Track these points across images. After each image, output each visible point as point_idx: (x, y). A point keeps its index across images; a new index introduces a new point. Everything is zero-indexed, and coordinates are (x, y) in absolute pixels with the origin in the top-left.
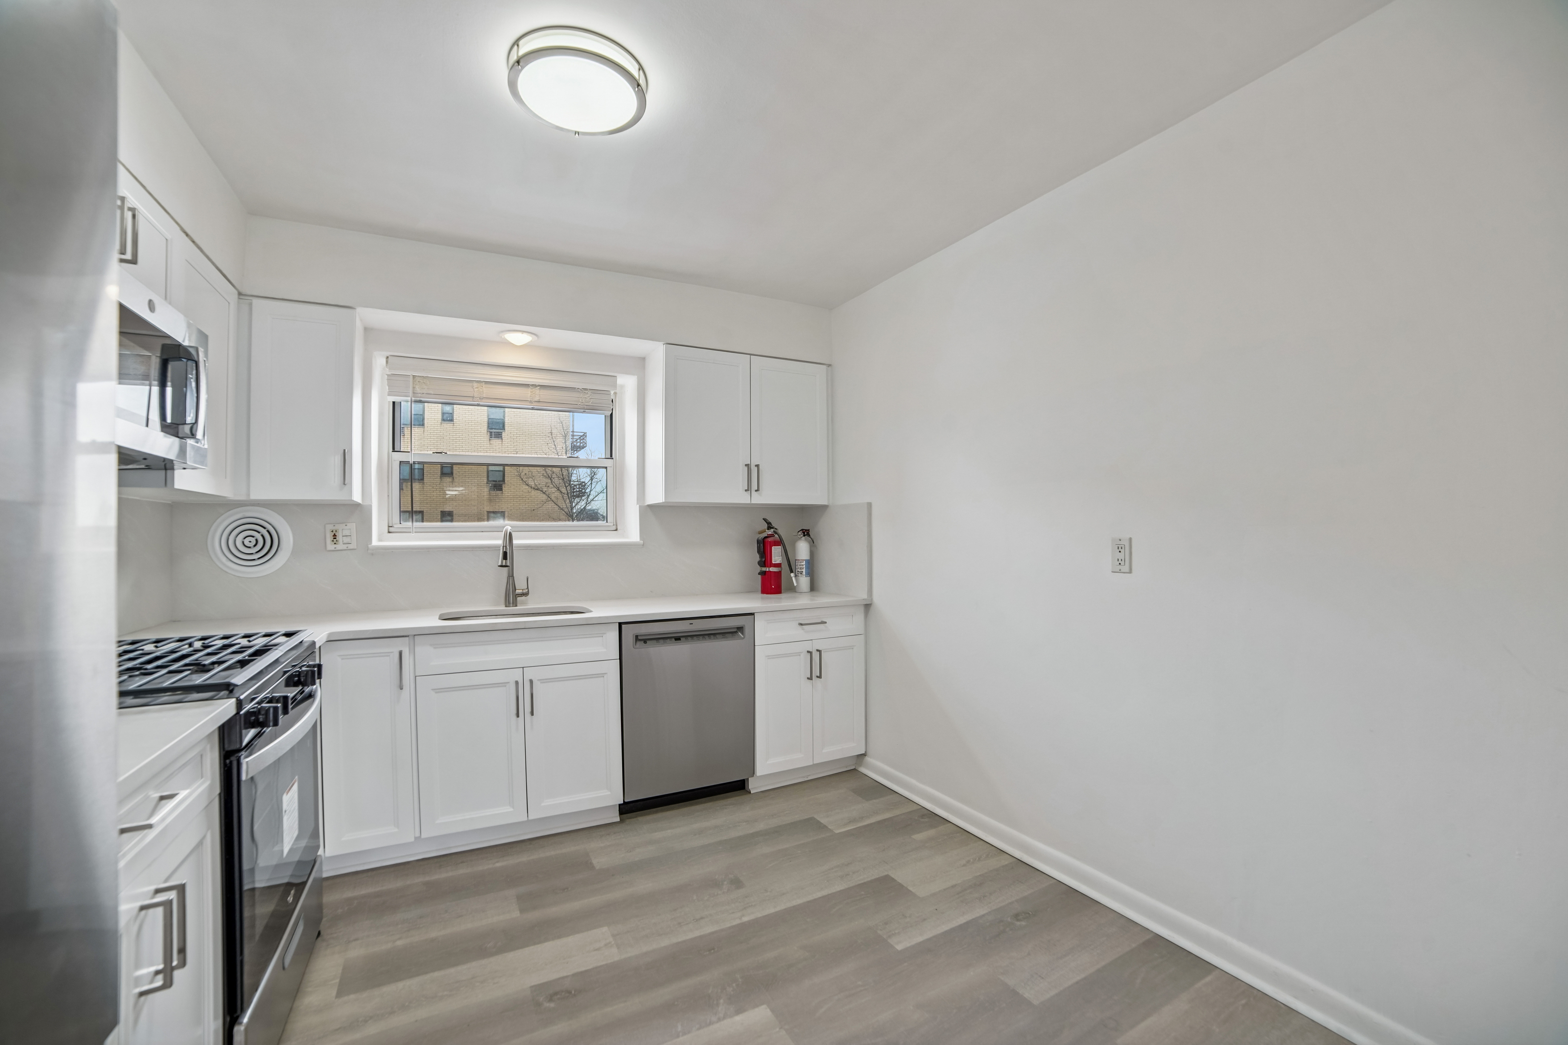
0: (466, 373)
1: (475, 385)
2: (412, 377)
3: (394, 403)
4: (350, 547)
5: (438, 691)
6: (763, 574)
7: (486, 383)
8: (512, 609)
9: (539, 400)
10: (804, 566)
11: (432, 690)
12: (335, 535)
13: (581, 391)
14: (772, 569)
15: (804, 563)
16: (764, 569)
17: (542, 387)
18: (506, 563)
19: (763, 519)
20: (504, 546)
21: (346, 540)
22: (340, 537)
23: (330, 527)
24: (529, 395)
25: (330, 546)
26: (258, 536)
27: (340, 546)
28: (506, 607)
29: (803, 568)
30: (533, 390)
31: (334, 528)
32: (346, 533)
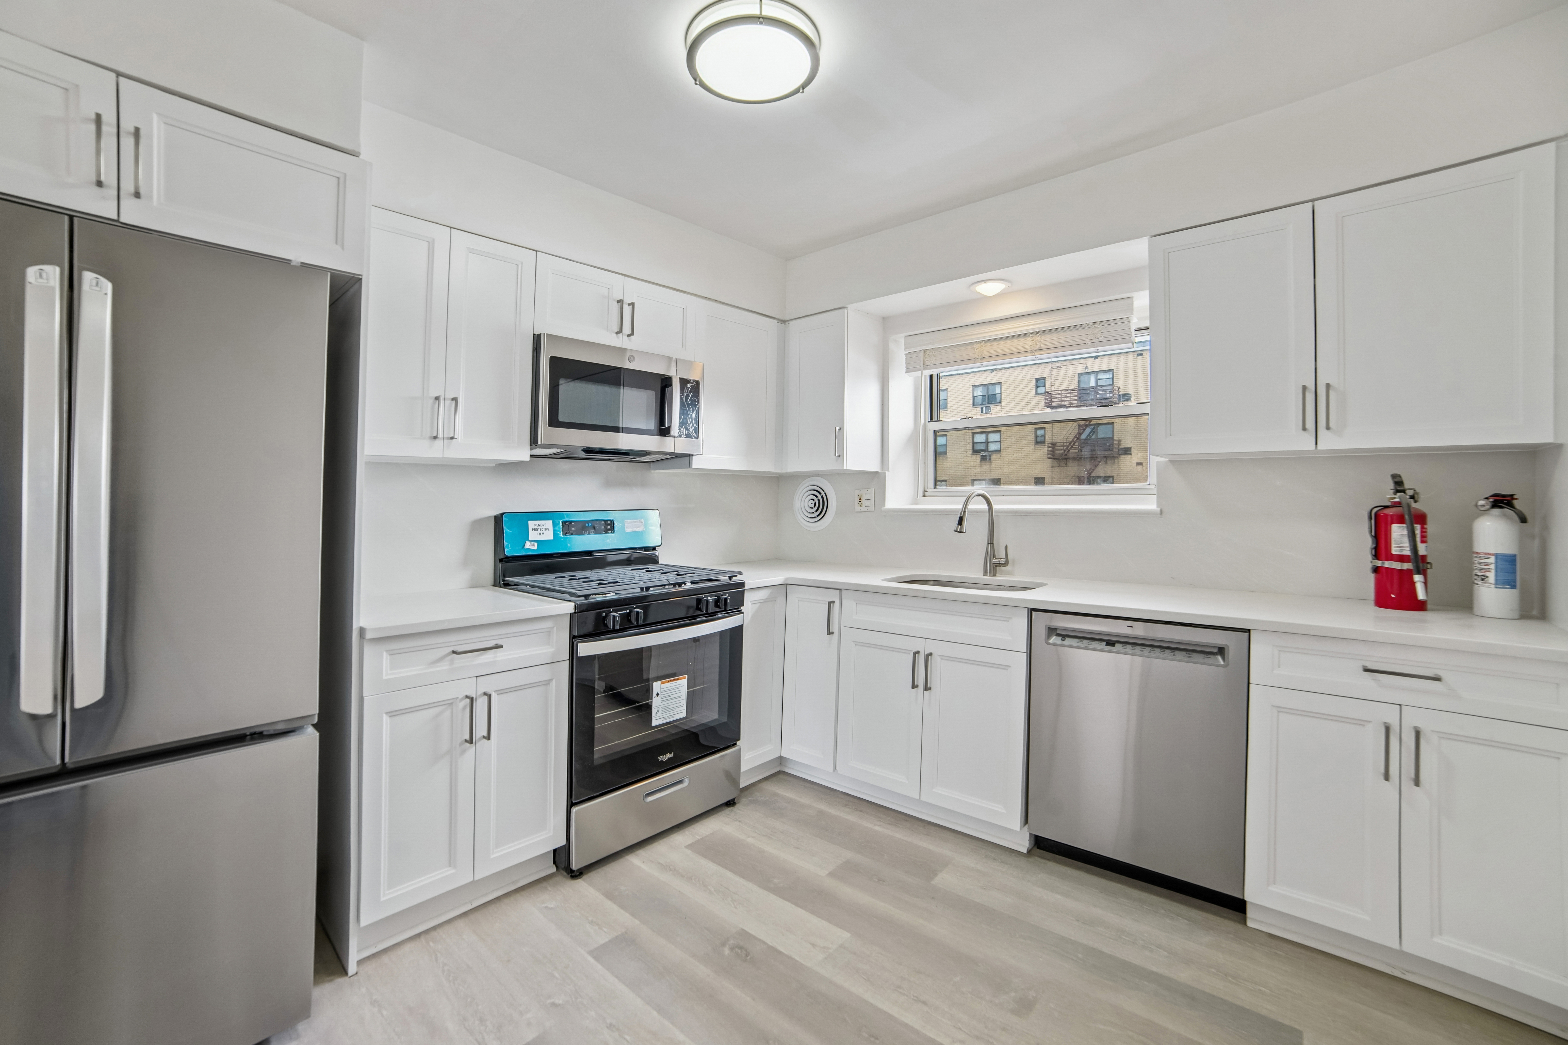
0: (974, 334)
1: (976, 346)
2: (923, 351)
3: (931, 376)
4: (870, 509)
5: (858, 644)
6: (1376, 570)
7: (986, 341)
8: (990, 579)
9: (1041, 347)
10: (1492, 567)
11: (853, 641)
12: (860, 499)
13: (1090, 327)
14: (1396, 565)
15: (1492, 560)
16: (1379, 563)
17: (1043, 332)
18: (961, 528)
19: (1394, 476)
20: (962, 511)
21: (867, 503)
22: (863, 501)
23: (857, 492)
24: (1030, 344)
25: (857, 508)
26: (816, 500)
27: (863, 509)
28: (984, 576)
29: (1489, 570)
30: (1034, 338)
31: (860, 493)
32: (868, 497)
